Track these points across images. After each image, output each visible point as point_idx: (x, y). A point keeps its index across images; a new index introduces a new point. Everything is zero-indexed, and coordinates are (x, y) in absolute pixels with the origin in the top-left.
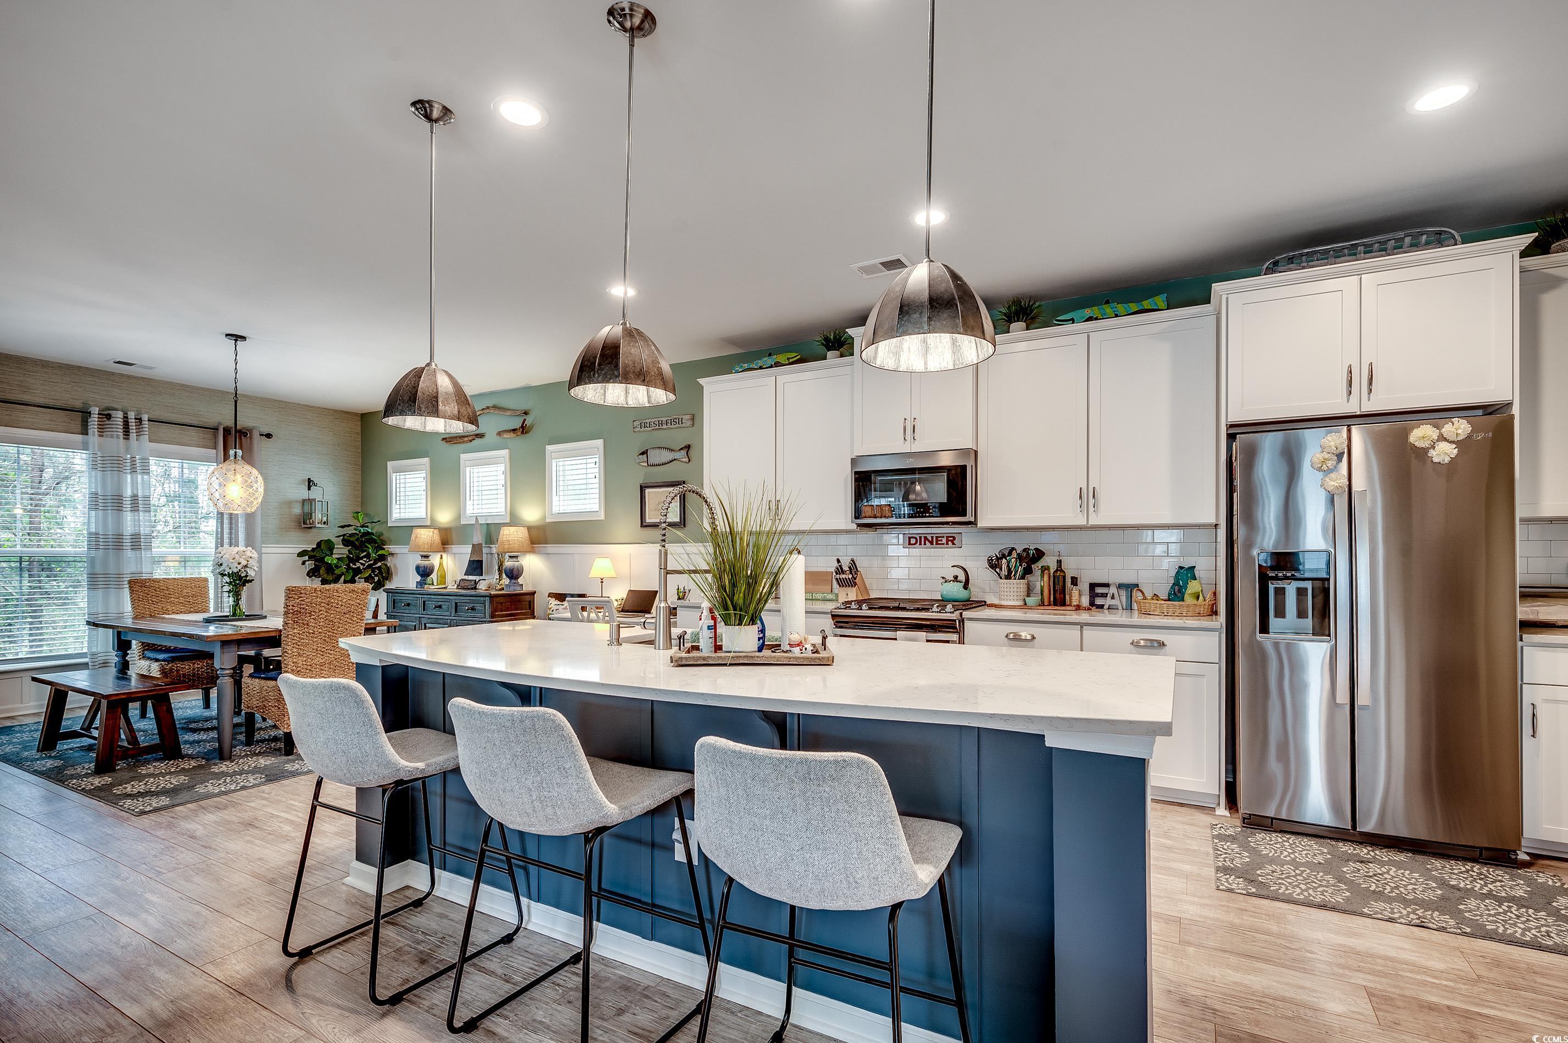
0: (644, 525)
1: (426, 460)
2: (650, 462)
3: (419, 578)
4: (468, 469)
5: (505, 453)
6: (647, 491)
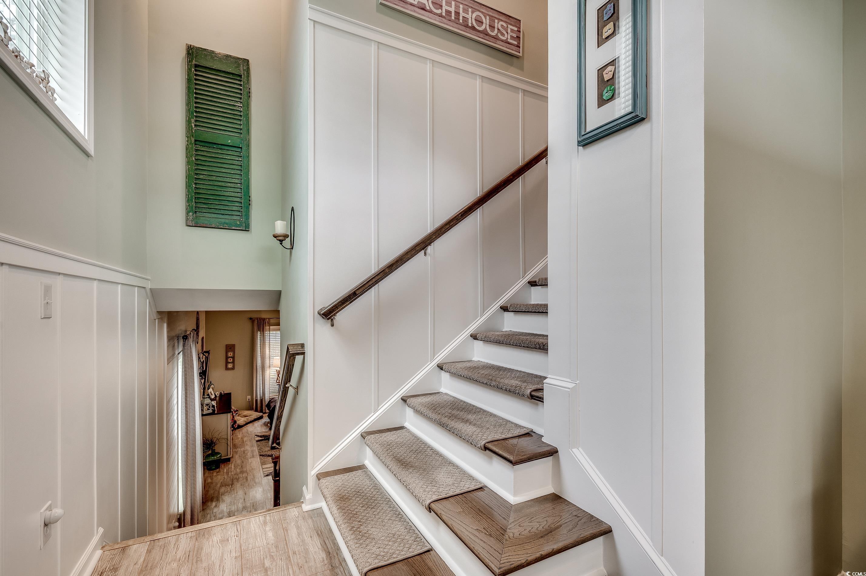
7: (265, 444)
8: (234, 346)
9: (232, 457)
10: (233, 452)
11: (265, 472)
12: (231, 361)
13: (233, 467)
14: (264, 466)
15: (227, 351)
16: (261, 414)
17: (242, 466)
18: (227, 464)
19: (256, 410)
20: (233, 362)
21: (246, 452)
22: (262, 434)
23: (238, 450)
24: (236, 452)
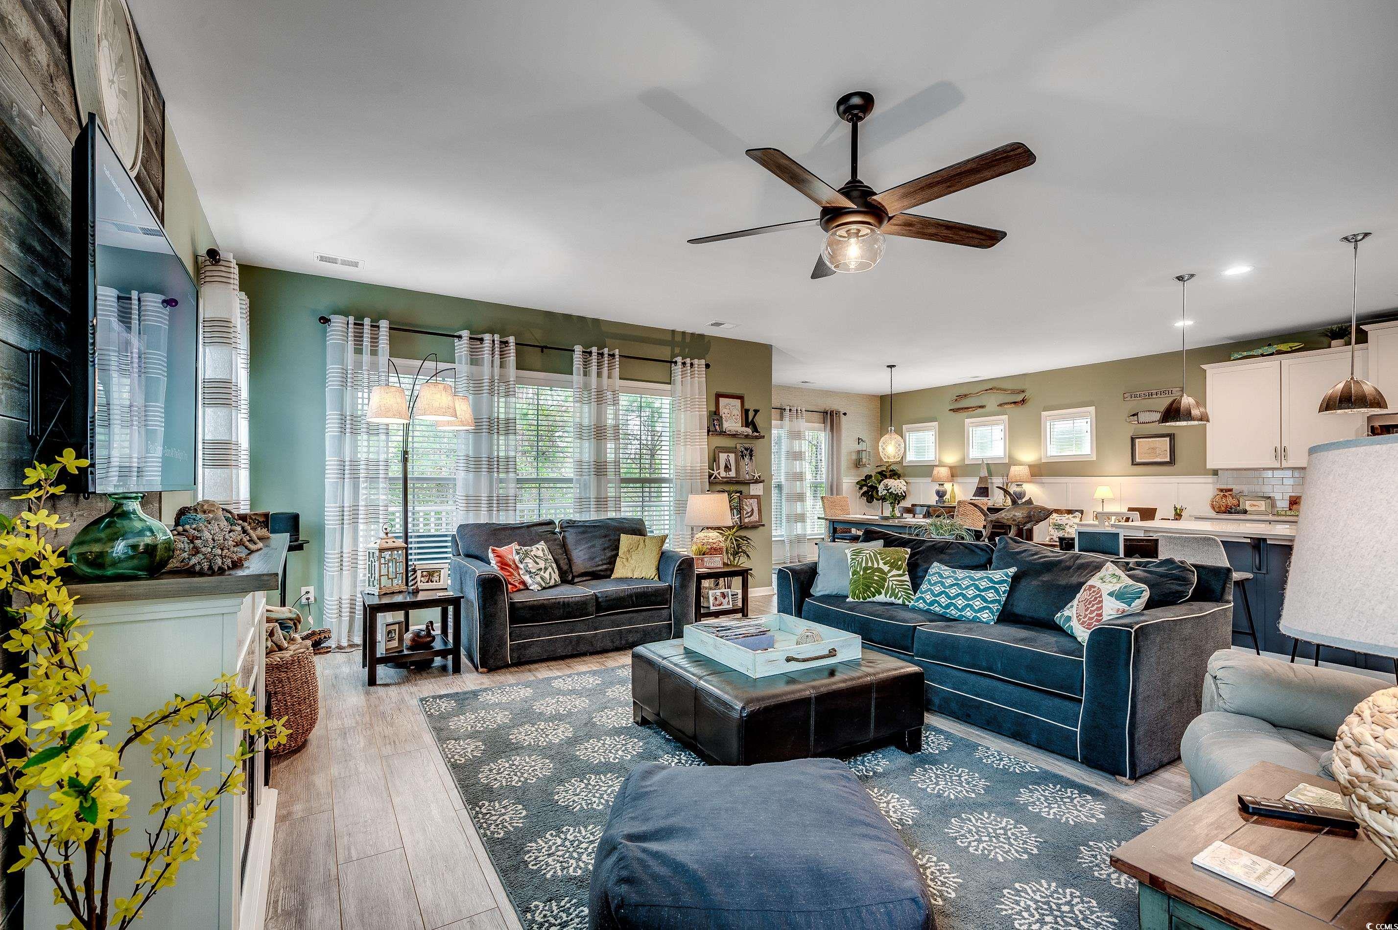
0: (1134, 463)
1: (935, 424)
2: (1141, 420)
3: (937, 498)
4: (971, 429)
5: (1005, 417)
6: (1137, 440)
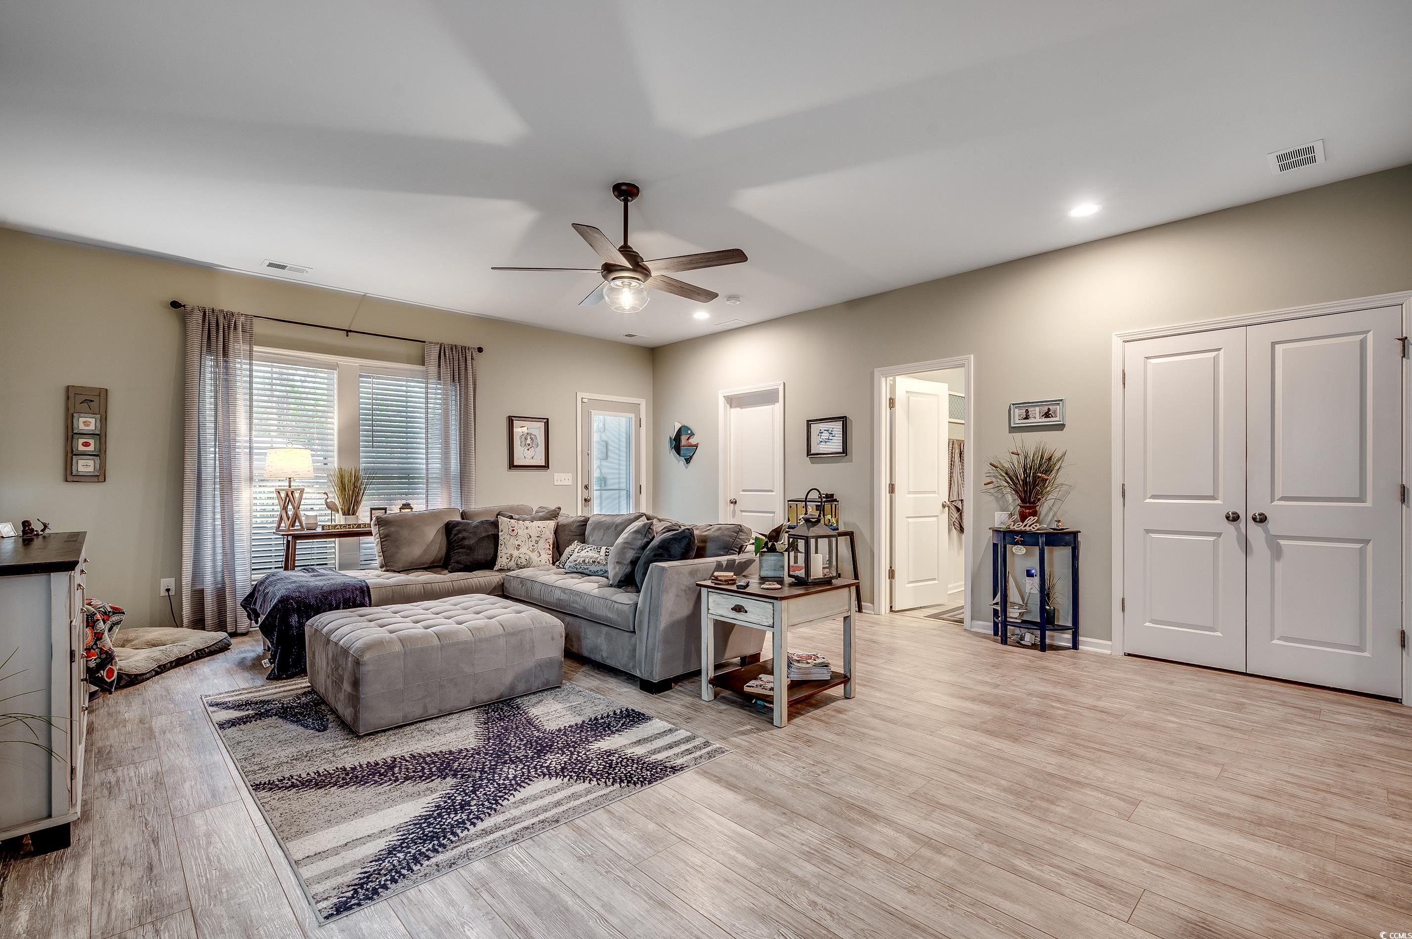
7: (268, 732)
8: (103, 394)
9: (86, 816)
10: (90, 789)
11: (318, 889)
12: (91, 448)
13: (84, 881)
14: (300, 848)
15: (71, 411)
16: (222, 635)
17: (151, 868)
18: (42, 865)
19: (198, 623)
20: (100, 454)
21: (169, 781)
22: (240, 697)
23: (119, 774)
24: (111, 790)
